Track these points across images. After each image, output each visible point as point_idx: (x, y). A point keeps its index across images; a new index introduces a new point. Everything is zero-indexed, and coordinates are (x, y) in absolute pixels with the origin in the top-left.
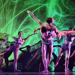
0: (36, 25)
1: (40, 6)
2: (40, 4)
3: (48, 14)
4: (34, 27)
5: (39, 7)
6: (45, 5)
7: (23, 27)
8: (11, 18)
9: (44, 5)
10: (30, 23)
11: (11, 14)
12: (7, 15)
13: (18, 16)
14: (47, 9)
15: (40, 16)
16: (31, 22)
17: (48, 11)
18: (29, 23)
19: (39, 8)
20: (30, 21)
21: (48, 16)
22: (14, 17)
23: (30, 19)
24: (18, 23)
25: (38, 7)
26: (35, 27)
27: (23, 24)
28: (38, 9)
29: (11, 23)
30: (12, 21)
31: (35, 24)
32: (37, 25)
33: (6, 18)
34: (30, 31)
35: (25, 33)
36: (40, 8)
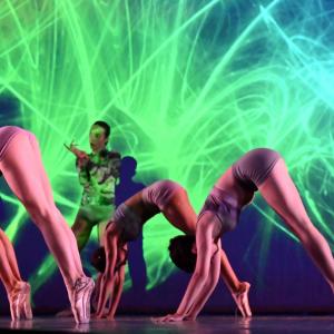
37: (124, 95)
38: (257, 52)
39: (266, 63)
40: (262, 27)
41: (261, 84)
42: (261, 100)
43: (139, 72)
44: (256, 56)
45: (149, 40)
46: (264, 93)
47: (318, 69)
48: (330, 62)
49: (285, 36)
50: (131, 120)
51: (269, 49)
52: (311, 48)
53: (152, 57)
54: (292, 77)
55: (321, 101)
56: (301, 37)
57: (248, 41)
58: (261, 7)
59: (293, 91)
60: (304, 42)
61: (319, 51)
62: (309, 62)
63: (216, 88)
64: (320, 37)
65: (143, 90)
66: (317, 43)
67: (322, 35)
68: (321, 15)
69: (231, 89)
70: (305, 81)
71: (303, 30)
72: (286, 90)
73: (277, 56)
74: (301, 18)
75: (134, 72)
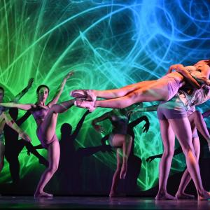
0: (101, 64)
1: (113, 11)
2: (113, 5)
3: (136, 32)
4: (93, 68)
5: (112, 13)
6: (129, 7)
7: (64, 67)
8: (28, 40)
9: (126, 7)
10: (84, 58)
11: (30, 30)
12: (17, 33)
13: (48, 35)
14: (133, 18)
15: (113, 37)
16: (88, 56)
17: (137, 25)
18: (80, 56)
19: (110, 15)
20: (85, 51)
21: (136, 37)
22: (38, 38)
23: (83, 46)
24: (50, 56)
25: (109, 12)
26: (99, 68)
27: (64, 58)
28: (109, 17)
29: (29, 56)
30: (30, 50)
31: (99, 60)
32: (104, 64)
33: (15, 39)
34: (82, 81)
35: (70, 86)
36: (113, 15)
37: (4, 76)
38: (77, 56)
39: (82, 61)
40: (80, 42)
41: (79, 73)
42: (79, 81)
43: (13, 64)
44: (77, 58)
45: (19, 47)
46: (80, 78)
47: (109, 66)
48: (116, 62)
49: (92, 48)
50: (7, 90)
51: (84, 54)
52: (106, 55)
53: (20, 56)
54: (96, 70)
55: (110, 83)
56: (101, 49)
57: (73, 50)
58: (81, 32)
59: (96, 77)
60: (103, 51)
61: (110, 56)
62: (105, 62)
63: (55, 74)
64: (111, 49)
65: (15, 73)
66: (109, 52)
67: (112, 48)
68: (112, 37)
69: (63, 75)
70: (102, 72)
71: (102, 45)
72: (92, 76)
73: (88, 58)
74: (101, 38)
75: (10, 64)
